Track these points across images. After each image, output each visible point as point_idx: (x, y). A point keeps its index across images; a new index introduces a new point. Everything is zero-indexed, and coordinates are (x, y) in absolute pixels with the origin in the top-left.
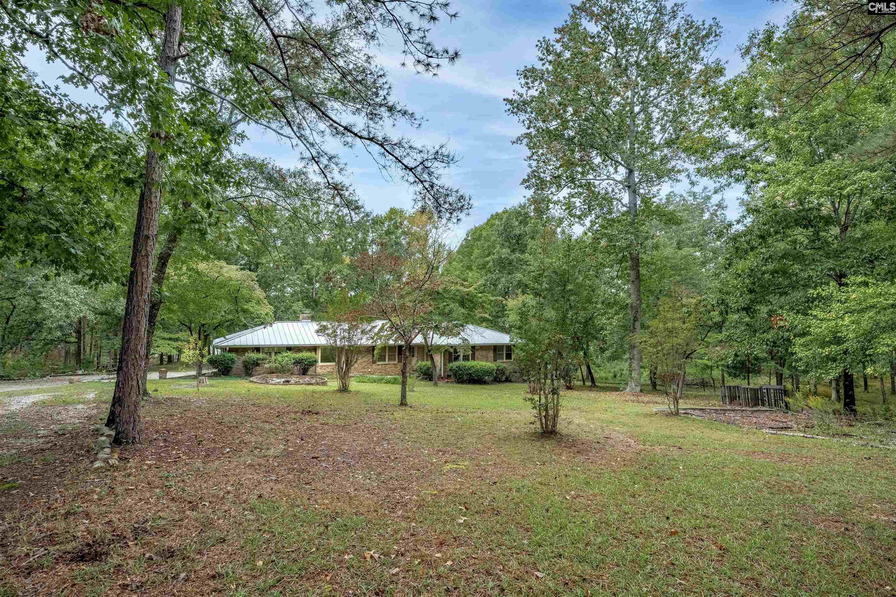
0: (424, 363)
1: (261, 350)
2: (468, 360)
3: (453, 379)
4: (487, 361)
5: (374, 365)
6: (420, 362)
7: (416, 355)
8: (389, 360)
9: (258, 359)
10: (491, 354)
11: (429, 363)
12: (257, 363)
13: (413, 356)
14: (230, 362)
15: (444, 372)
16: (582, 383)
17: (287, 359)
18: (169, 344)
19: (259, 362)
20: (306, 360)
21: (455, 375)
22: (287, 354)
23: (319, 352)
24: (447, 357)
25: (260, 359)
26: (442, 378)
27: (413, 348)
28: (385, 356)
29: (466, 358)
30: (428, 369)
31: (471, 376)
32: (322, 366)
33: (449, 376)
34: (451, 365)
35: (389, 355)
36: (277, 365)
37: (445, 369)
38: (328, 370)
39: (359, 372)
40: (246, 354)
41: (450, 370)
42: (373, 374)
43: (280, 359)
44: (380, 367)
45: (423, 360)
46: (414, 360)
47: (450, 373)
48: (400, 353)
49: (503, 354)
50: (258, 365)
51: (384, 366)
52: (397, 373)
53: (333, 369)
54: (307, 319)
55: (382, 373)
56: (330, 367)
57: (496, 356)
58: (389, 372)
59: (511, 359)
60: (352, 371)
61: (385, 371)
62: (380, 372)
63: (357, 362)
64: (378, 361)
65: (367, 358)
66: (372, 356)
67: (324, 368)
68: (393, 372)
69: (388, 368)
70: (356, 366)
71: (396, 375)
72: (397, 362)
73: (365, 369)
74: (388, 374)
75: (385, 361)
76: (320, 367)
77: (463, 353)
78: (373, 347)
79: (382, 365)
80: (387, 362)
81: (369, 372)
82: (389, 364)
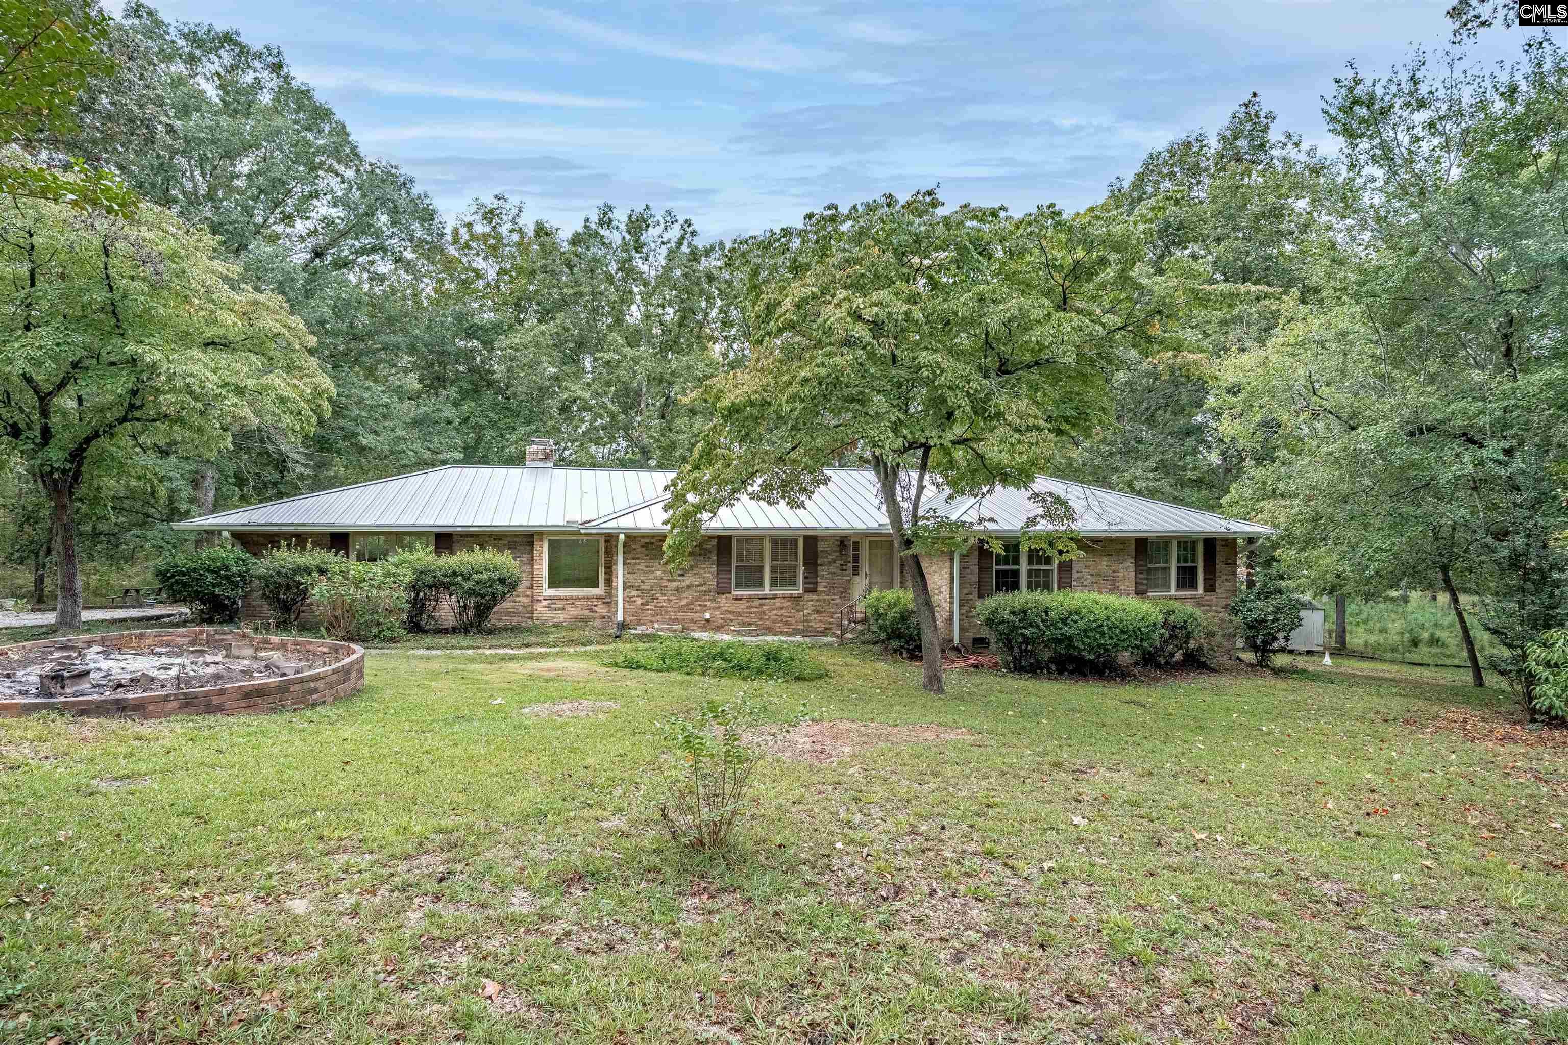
0: (890, 595)
1: (351, 540)
2: (1047, 587)
3: (996, 654)
4: (1114, 590)
5: (722, 599)
6: (875, 593)
7: (865, 568)
8: (773, 584)
9: (298, 570)
10: (1127, 570)
11: (907, 597)
12: (301, 582)
13: (856, 571)
15: (962, 629)
16: (1468, 677)
20: (467, 578)
21: (1007, 641)
23: (543, 554)
24: (975, 578)
26: (956, 649)
27: (856, 546)
28: (761, 568)
29: (1040, 582)
30: (905, 616)
31: (1071, 646)
32: (552, 598)
33: (980, 643)
34: (990, 603)
35: (773, 569)
36: (348, 588)
37: (966, 617)
38: (572, 611)
39: (672, 621)
41: (989, 622)
42: (718, 629)
44: (742, 606)
45: (890, 586)
46: (860, 584)
47: (985, 633)
48: (812, 565)
49: (1167, 569)
51: (757, 602)
52: (800, 626)
53: (591, 610)
54: (542, 460)
55: (750, 625)
56: (578, 603)
57: (1143, 575)
58: (774, 622)
59: (1196, 588)
60: (646, 617)
61: (761, 619)
62: (743, 624)
63: (662, 588)
64: (737, 586)
65: (700, 575)
66: (714, 568)
67: (560, 604)
68: (787, 624)
69: (771, 611)
70: (662, 599)
71: (796, 632)
72: (801, 591)
73: (692, 610)
74: (770, 631)
75: (761, 585)
76: (544, 603)
77: (1030, 563)
78: (720, 538)
79: (750, 598)
80: (767, 591)
81: (708, 621)
82: (774, 597)
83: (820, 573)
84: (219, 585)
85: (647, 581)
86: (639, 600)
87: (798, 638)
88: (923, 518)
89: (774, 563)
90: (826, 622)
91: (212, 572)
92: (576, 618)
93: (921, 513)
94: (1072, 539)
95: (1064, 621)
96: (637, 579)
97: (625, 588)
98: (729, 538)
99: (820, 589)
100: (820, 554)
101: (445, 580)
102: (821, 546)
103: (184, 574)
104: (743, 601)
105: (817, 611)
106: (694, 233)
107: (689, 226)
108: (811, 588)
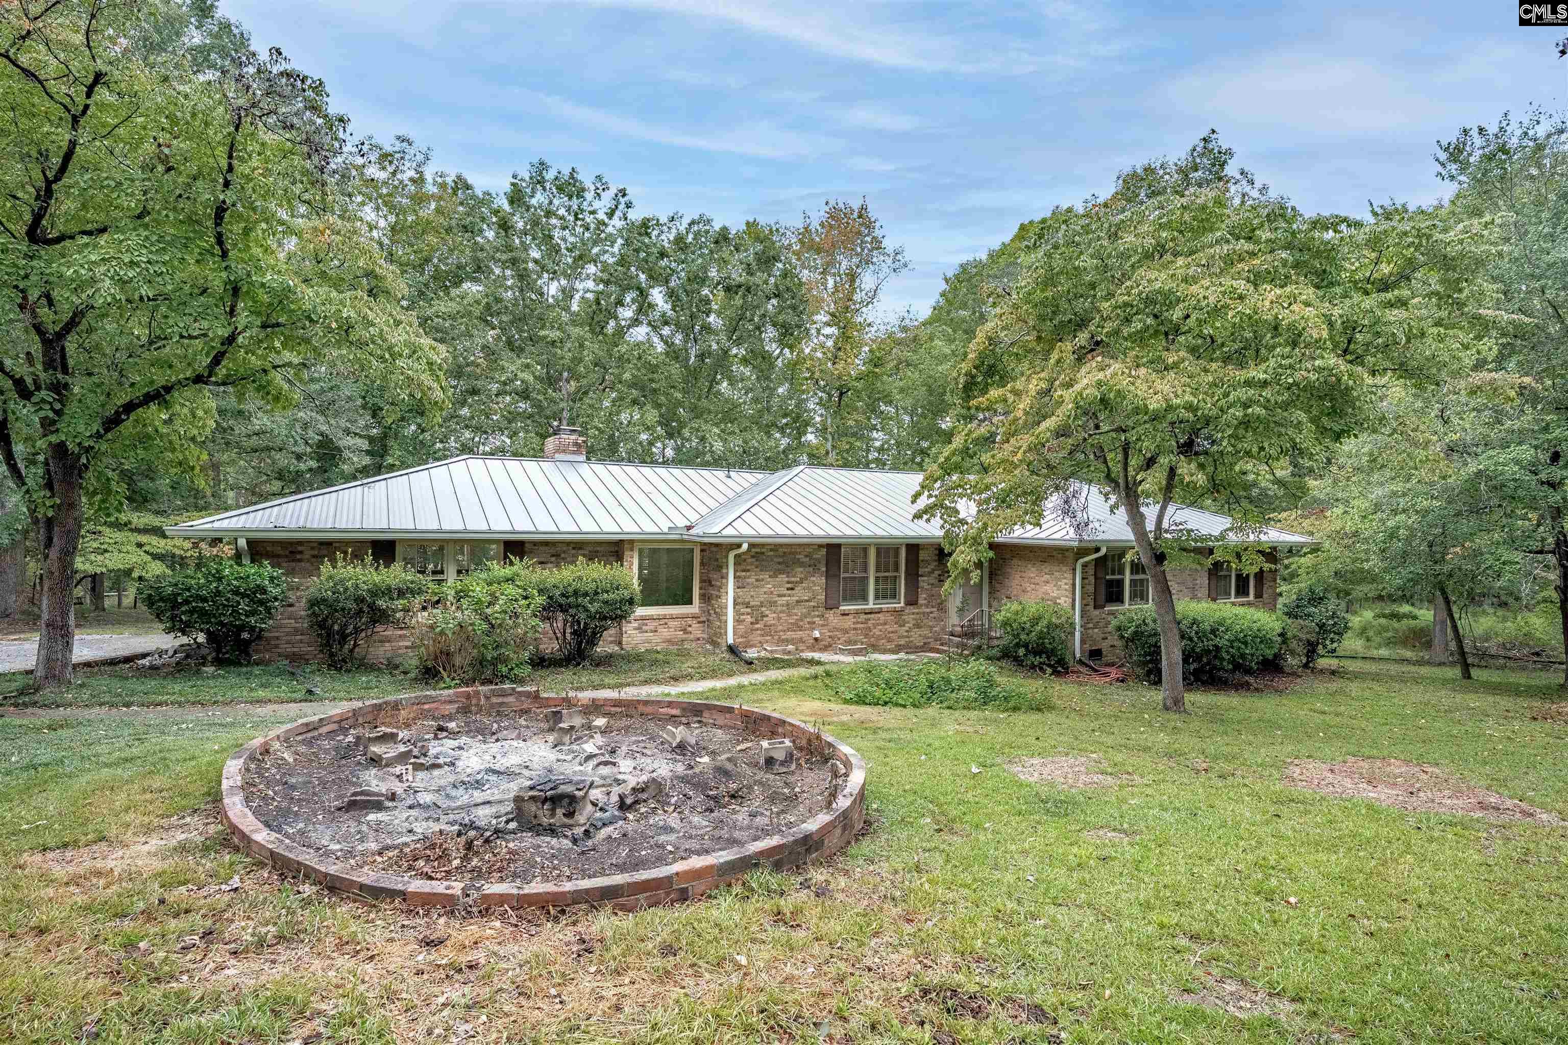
1: (399, 549)
2: (1143, 596)
5: (830, 615)
8: (877, 597)
9: (376, 592)
10: (1203, 578)
12: (372, 607)
14: (243, 606)
15: (1083, 642)
17: (511, 590)
18: (140, 545)
19: (382, 603)
20: (588, 596)
22: (508, 571)
23: (634, 565)
25: (388, 592)
28: (865, 580)
29: (1137, 592)
32: (644, 618)
33: (1095, 655)
34: (1103, 614)
35: (877, 579)
36: (467, 615)
37: (1084, 628)
38: (665, 633)
39: (781, 641)
40: (326, 568)
42: (826, 648)
43: (479, 590)
44: (849, 622)
48: (913, 575)
49: (1229, 577)
50: (379, 616)
51: (863, 617)
52: (902, 642)
53: (685, 631)
54: (574, 453)
55: (855, 643)
56: (672, 623)
57: (1213, 582)
58: (879, 638)
59: (1248, 594)
60: (756, 638)
61: (866, 636)
62: (849, 642)
63: (773, 604)
64: (845, 599)
65: (809, 588)
66: (823, 580)
67: (651, 625)
68: (890, 640)
69: (875, 626)
70: (771, 618)
71: (897, 650)
72: (902, 604)
73: (801, 628)
74: (875, 648)
75: (865, 598)
76: (636, 625)
77: (1132, 573)
78: (830, 547)
79: (857, 613)
80: (871, 605)
81: (816, 639)
82: (880, 611)
83: (921, 584)
84: (253, 613)
85: (757, 596)
86: (749, 619)
87: (902, 655)
88: (1167, 531)
89: (879, 574)
90: (926, 637)
91: (243, 596)
92: (669, 641)
93: (1165, 525)
94: (1259, 551)
95: (1214, 631)
96: (746, 595)
97: (735, 604)
98: (838, 546)
99: (921, 601)
100: (921, 564)
101: (562, 601)
102: (923, 555)
103: (204, 600)
104: (851, 617)
105: (918, 626)
106: (629, 205)
107: (624, 195)
108: (912, 602)
